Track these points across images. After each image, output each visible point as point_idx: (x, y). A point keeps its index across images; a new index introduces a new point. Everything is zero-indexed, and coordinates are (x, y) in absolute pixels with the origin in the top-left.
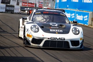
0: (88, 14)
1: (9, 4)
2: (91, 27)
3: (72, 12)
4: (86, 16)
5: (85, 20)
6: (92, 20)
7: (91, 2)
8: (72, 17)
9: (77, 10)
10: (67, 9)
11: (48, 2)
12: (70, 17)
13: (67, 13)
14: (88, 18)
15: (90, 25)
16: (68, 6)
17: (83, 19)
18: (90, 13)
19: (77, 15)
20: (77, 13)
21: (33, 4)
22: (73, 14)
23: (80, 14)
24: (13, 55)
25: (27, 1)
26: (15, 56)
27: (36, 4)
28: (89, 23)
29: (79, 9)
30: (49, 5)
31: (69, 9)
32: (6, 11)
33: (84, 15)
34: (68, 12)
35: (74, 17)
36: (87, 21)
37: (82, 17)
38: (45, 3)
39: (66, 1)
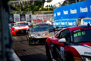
3: (65, 21)
4: (75, 22)
7: (76, 13)
8: (66, 24)
16: (62, 18)
17: (73, 24)
18: (77, 19)
20: (68, 21)
21: (40, 20)
22: (66, 22)
23: (70, 22)
27: (42, 20)
29: (69, 18)
33: (73, 21)
35: (67, 24)
37: (72, 23)
38: (47, 18)
39: (60, 15)
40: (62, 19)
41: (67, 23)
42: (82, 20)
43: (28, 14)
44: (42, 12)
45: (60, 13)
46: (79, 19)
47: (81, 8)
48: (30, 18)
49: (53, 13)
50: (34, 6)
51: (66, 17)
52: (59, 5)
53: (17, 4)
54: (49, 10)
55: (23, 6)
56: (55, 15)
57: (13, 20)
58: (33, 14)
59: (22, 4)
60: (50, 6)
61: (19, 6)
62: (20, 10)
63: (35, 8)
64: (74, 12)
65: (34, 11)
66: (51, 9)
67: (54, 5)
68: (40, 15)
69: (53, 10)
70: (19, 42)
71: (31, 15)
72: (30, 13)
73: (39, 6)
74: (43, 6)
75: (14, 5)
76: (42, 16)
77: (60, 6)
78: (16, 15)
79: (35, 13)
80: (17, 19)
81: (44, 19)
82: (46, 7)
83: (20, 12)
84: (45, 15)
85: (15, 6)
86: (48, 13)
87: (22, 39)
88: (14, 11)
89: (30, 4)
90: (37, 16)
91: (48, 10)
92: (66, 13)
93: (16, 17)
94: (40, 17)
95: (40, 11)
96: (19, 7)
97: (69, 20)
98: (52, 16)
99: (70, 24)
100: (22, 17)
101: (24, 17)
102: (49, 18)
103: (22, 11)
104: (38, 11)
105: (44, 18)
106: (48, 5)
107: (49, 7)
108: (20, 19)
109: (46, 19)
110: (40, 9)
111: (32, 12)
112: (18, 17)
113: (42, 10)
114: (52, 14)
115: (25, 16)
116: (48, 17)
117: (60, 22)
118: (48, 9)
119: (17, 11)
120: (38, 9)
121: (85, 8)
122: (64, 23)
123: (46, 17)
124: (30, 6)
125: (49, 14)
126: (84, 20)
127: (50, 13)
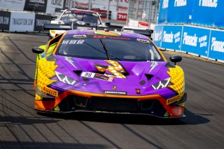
1: (44, 11)
3: (200, 33)
8: (201, 45)
9: (212, 28)
10: (189, 26)
11: (141, 6)
12: (195, 45)
13: (188, 35)
16: (190, 17)
19: (214, 39)
20: (214, 34)
22: (205, 38)
24: (54, 140)
25: (87, 4)
26: (59, 141)
27: (110, 12)
29: (218, 24)
30: (144, 15)
31: (192, 25)
32: (35, 30)
35: (205, 44)
38: (132, 9)
39: (185, 3)
40: (189, 21)
41: (207, 41)
56: (166, 2)
70: (10, 81)
81: (120, 12)
97: (217, 30)
98: (154, 3)
102: (141, 10)
105: (119, 7)
109: (126, 12)
116: (136, 6)
117: (178, 34)
122: (195, 38)
123: (127, 5)
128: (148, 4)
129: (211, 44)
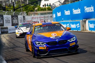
0: (79, 22)
2: (83, 32)
3: (66, 23)
4: (78, 24)
5: (78, 27)
6: (83, 27)
7: (80, 13)
8: (68, 27)
9: (70, 21)
10: (63, 22)
11: (47, 18)
14: (80, 25)
15: (82, 30)
16: (63, 19)
17: (76, 27)
18: (81, 21)
19: (71, 24)
20: (71, 23)
22: (68, 24)
23: (73, 23)
25: (31, 21)
27: (38, 22)
28: (81, 29)
29: (72, 19)
30: (49, 21)
31: (64, 21)
33: (76, 23)
34: (64, 23)
36: (79, 28)
37: (75, 25)
39: (60, 15)
40: (63, 20)
41: (69, 25)
42: (87, 22)
43: (21, 15)
44: (38, 12)
45: (60, 13)
46: (83, 21)
47: (85, 7)
48: (24, 19)
49: (52, 13)
50: (28, 5)
51: (68, 17)
52: (59, 3)
53: (8, 3)
54: (47, 10)
55: (15, 6)
56: (54, 16)
57: (3, 22)
58: (27, 15)
59: (13, 3)
60: (48, 5)
61: (10, 5)
62: (12, 10)
63: (30, 8)
64: (77, 12)
65: (28, 12)
66: (49, 9)
67: (53, 4)
68: (36, 16)
69: (52, 10)
70: (10, 48)
71: (25, 16)
72: (23, 13)
73: (35, 5)
74: (40, 5)
75: (4, 4)
76: (39, 17)
77: (60, 5)
78: (7, 17)
79: (30, 14)
80: (8, 21)
82: (43, 6)
83: (11, 12)
84: (42, 16)
85: (6, 6)
86: (45, 14)
87: (15, 45)
88: (4, 12)
89: (23, 3)
90: (33, 17)
91: (45, 10)
92: (67, 13)
93: (6, 19)
94: (37, 18)
95: (36, 11)
96: (10, 7)
97: (72, 21)
98: (51, 17)
99: (73, 26)
100: (13, 19)
101: (17, 19)
103: (14, 11)
104: (34, 11)
105: (41, 20)
106: (45, 4)
107: (47, 7)
108: (11, 21)
109: (43, 21)
110: (36, 9)
111: (27, 13)
112: (9, 19)
113: (38, 10)
114: (50, 15)
115: (18, 17)
116: (46, 19)
118: (45, 8)
119: (7, 12)
120: (34, 9)
121: (91, 7)
123: (43, 19)
124: (23, 5)
125: (47, 15)
126: (89, 22)
127: (48, 13)
128: (49, 17)
129: (70, 26)
